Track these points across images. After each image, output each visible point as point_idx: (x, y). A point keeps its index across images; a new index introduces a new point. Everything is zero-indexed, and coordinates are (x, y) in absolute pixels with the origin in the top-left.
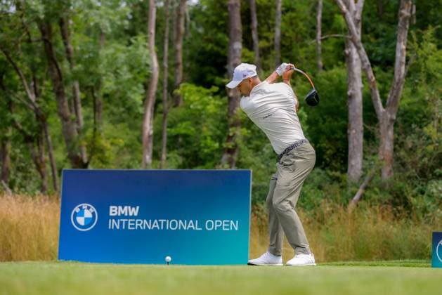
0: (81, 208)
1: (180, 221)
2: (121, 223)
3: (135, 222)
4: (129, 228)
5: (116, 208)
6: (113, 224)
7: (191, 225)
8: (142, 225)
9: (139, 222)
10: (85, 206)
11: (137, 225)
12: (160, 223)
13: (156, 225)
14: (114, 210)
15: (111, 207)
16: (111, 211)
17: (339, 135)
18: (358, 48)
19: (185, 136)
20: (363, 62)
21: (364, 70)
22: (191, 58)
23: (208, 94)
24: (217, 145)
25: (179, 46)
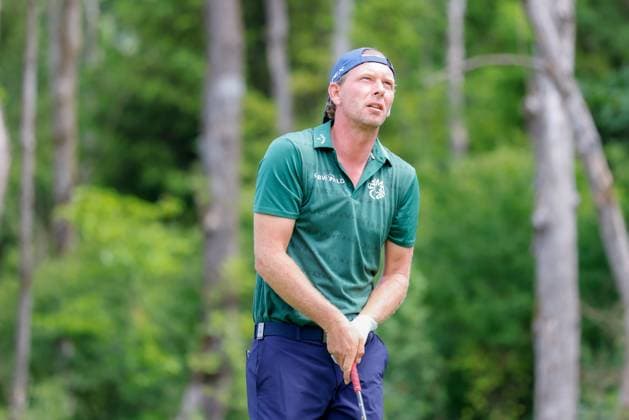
17: (511, 334)
18: (565, 95)
19: (83, 339)
20: (576, 136)
21: (580, 157)
22: (100, 120)
23: (147, 222)
24: (172, 365)
25: (67, 87)
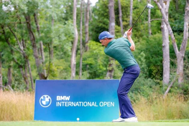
0: (44, 97)
1: (88, 102)
2: (62, 103)
3: (68, 103)
4: (66, 106)
5: (59, 97)
6: (58, 104)
7: (93, 104)
8: (71, 104)
9: (70, 103)
10: (46, 96)
11: (69, 104)
12: (79, 103)
13: (77, 104)
14: (59, 98)
15: (57, 97)
16: (57, 98)
17: (159, 63)
18: (167, 25)
19: (90, 64)
20: (169, 31)
24: (105, 69)
25: (87, 25)
